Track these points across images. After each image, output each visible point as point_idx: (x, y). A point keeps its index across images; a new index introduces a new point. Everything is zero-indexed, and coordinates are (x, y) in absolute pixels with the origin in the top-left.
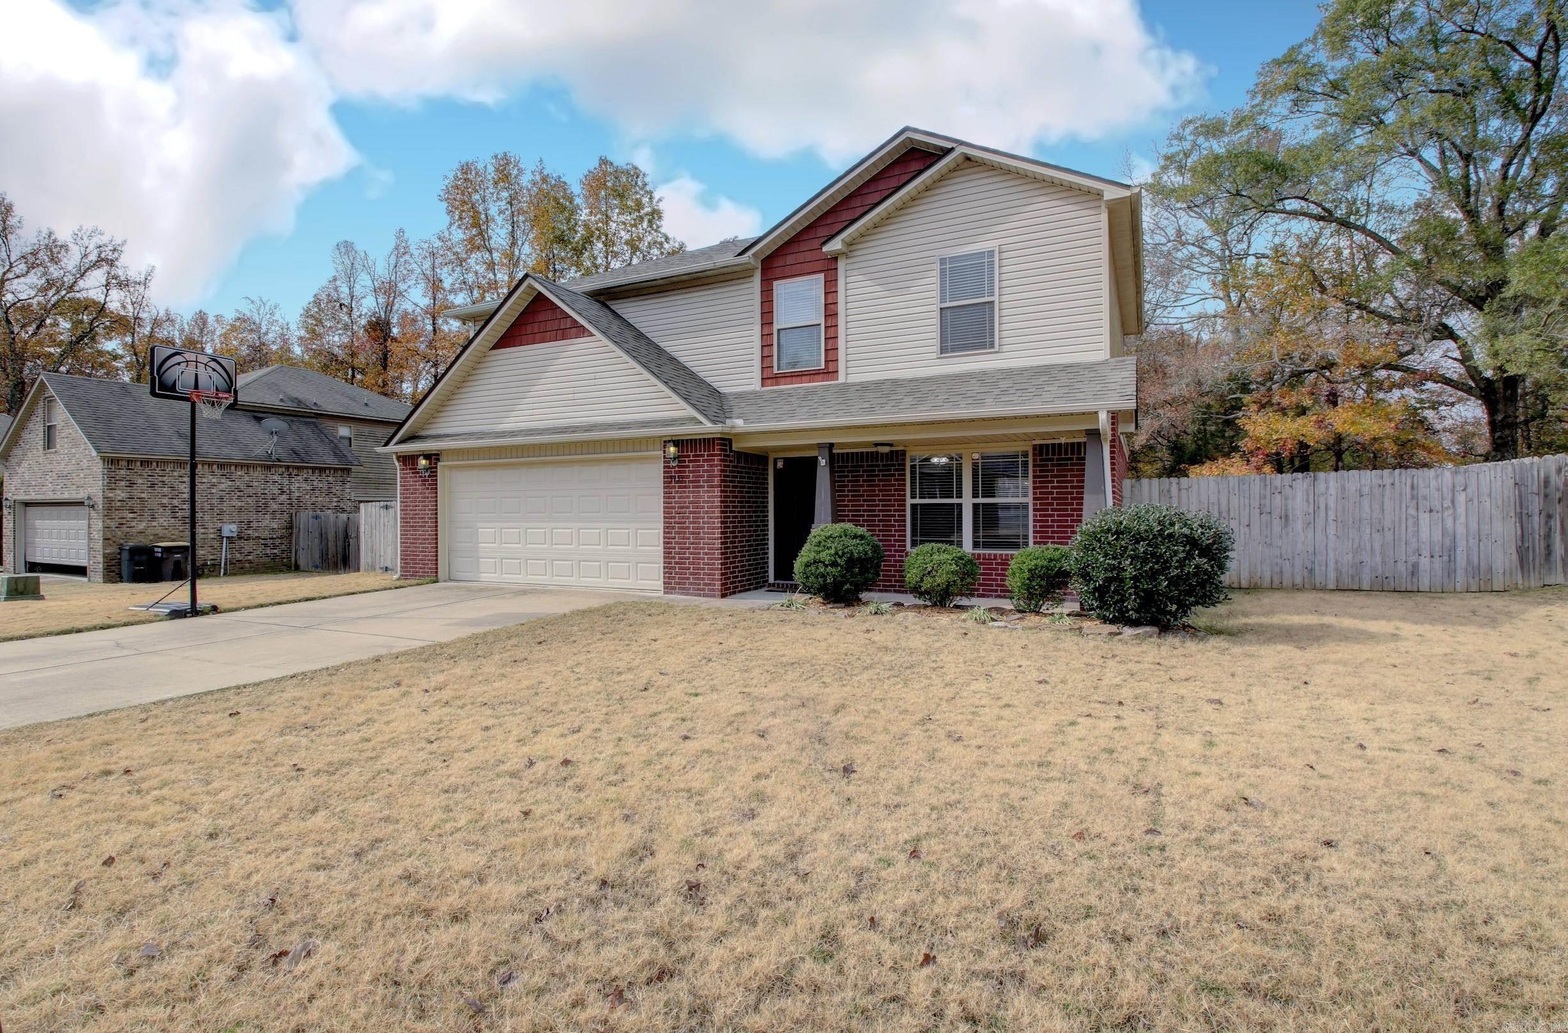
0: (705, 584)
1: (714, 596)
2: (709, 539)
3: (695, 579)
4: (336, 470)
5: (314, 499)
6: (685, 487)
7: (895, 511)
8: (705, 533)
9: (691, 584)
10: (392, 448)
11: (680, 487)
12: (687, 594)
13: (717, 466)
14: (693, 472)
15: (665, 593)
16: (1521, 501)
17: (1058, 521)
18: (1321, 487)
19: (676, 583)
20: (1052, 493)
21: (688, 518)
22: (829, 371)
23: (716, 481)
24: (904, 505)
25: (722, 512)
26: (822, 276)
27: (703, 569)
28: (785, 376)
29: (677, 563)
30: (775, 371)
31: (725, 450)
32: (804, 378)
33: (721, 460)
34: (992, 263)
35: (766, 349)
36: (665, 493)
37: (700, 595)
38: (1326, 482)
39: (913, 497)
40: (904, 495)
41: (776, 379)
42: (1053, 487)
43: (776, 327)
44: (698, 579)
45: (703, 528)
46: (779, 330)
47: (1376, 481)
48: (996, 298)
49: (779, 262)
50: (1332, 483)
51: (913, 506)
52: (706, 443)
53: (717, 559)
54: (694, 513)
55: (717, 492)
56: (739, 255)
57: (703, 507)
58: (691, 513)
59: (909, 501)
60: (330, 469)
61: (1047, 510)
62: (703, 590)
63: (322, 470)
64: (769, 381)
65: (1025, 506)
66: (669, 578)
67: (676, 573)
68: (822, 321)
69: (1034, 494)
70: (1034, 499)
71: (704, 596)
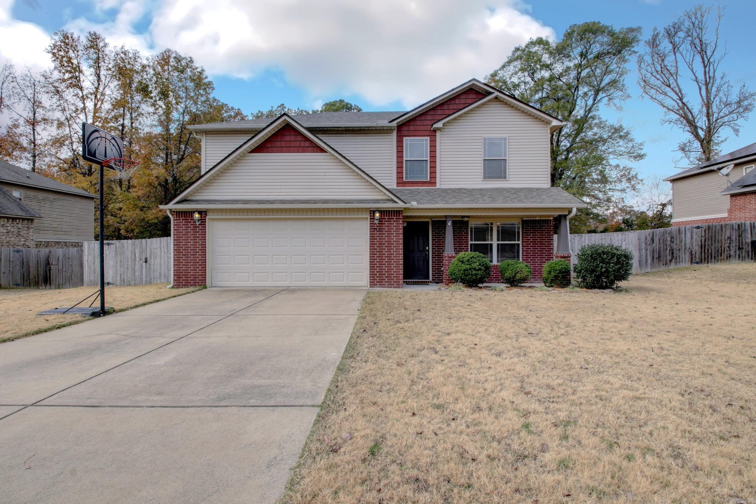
0: (394, 282)
1: (399, 287)
2: (397, 259)
3: (388, 279)
4: (23, 219)
5: (8, 239)
6: (383, 234)
7: (465, 247)
8: (394, 257)
9: (386, 282)
10: (172, 205)
11: (379, 234)
12: (384, 287)
13: (401, 224)
14: (388, 226)
15: (371, 287)
16: (640, 245)
17: (533, 251)
18: (583, 239)
19: (377, 282)
20: (530, 239)
21: (384, 249)
22: (432, 182)
23: (401, 231)
24: (467, 244)
25: (402, 246)
26: (428, 138)
27: (393, 274)
28: (408, 182)
29: (377, 272)
30: (404, 180)
32: (417, 184)
33: (404, 222)
34: (505, 143)
36: (371, 237)
37: (391, 287)
38: (585, 237)
39: (471, 240)
40: (468, 240)
41: (404, 183)
42: (530, 237)
43: (404, 159)
44: (390, 279)
45: (393, 254)
46: (406, 161)
47: (600, 238)
48: (507, 158)
49: (405, 128)
50: (587, 238)
51: (471, 244)
52: (397, 212)
53: (401, 269)
54: (388, 247)
55: (401, 236)
56: (390, 122)
57: (393, 244)
58: (386, 247)
59: (470, 242)
60: (19, 219)
61: (528, 247)
62: (393, 284)
63: (14, 219)
64: (401, 184)
65: (518, 245)
66: (373, 279)
67: (377, 277)
68: (428, 159)
69: (522, 240)
70: (523, 242)
71: (394, 287)
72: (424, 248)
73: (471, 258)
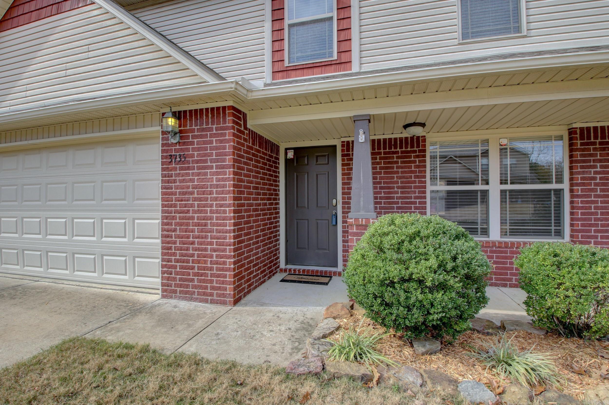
0: (213, 288)
1: (224, 303)
2: (218, 231)
3: (200, 281)
6: (188, 168)
7: (416, 198)
8: (213, 225)
9: (195, 287)
11: (181, 169)
12: (191, 299)
13: (228, 141)
14: (199, 149)
15: (163, 297)
17: (602, 208)
19: (176, 285)
20: (595, 179)
21: (192, 206)
22: (342, 61)
23: (229, 160)
24: (425, 192)
25: (235, 199)
27: (211, 269)
28: (296, 69)
29: (177, 261)
30: (286, 64)
31: (237, 124)
32: (315, 70)
33: (234, 135)
35: (277, 44)
36: (163, 176)
37: (206, 301)
39: (434, 184)
40: (425, 182)
41: (286, 71)
42: (596, 173)
43: (287, 22)
44: (204, 281)
45: (211, 218)
46: (290, 26)
51: (434, 193)
53: (229, 257)
54: (200, 199)
55: (229, 173)
57: (211, 193)
58: (195, 199)
59: (431, 188)
61: (590, 196)
62: (211, 295)
64: (280, 74)
65: (559, 193)
66: (168, 279)
67: (177, 273)
68: (335, 14)
69: (571, 179)
70: (572, 185)
71: (213, 302)
72: (329, 201)
73: (412, 238)
